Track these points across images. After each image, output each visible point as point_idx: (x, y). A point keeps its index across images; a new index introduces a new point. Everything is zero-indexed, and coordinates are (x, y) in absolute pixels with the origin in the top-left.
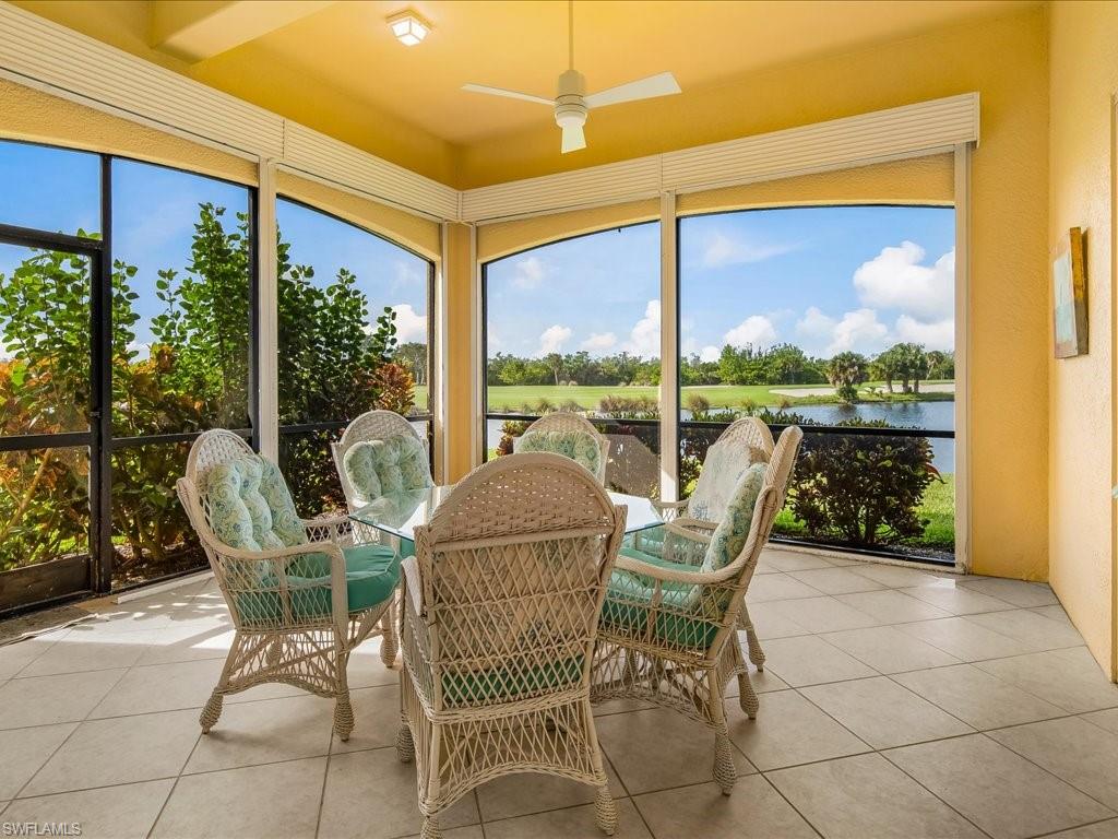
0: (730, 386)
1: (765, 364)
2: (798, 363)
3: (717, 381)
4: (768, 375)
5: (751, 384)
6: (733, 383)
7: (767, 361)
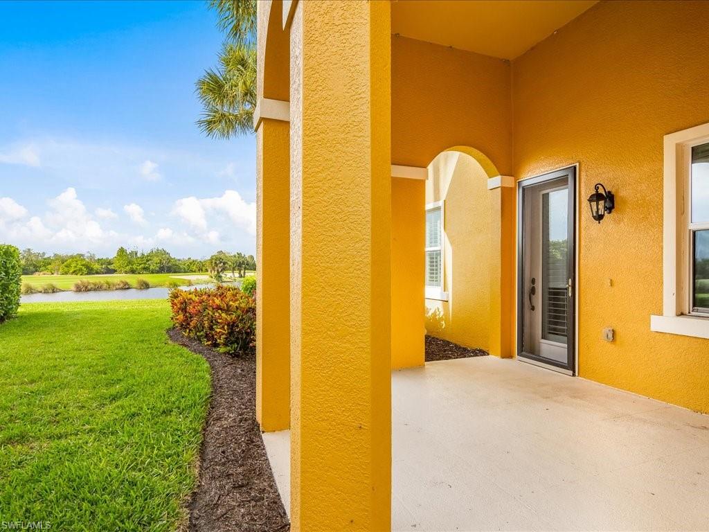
0: (124, 275)
1: (148, 261)
2: (169, 259)
3: (114, 271)
4: (151, 267)
5: (139, 273)
6: (126, 272)
7: (147, 259)
